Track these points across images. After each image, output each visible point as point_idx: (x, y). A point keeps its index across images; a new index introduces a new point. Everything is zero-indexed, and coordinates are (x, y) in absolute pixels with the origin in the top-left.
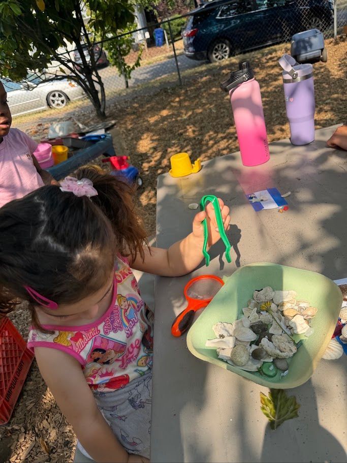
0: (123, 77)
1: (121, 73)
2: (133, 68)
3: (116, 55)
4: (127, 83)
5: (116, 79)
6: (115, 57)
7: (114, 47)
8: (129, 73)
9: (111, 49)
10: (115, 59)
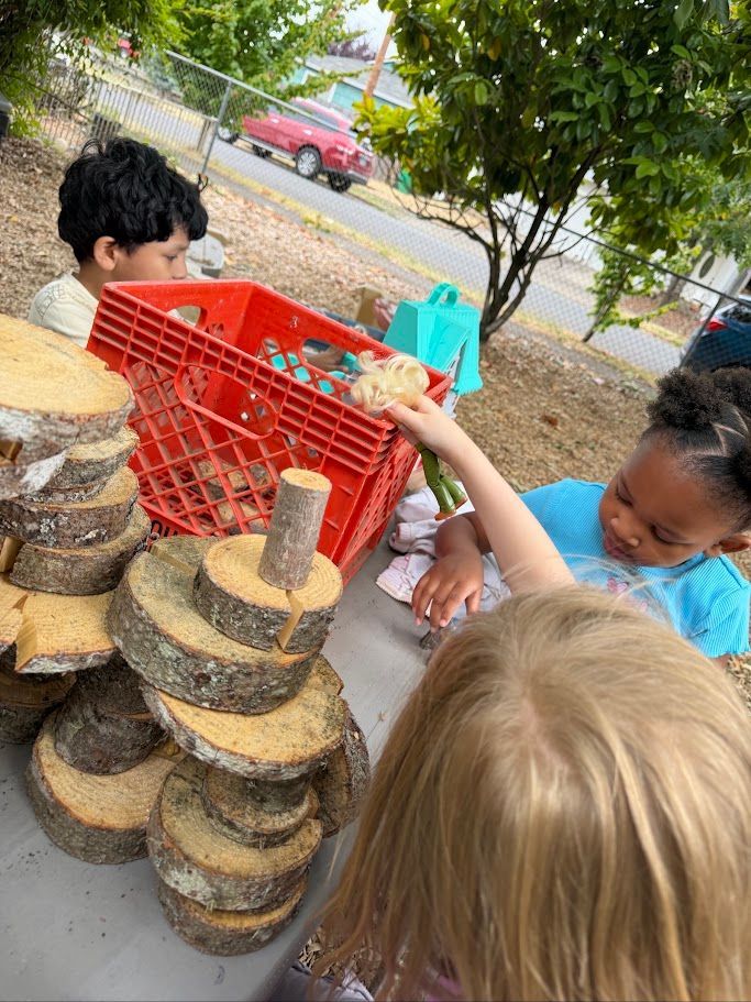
0: (592, 320)
1: (597, 312)
2: (624, 323)
3: (612, 280)
4: (590, 335)
5: (578, 315)
6: (609, 282)
7: (622, 269)
8: (608, 324)
9: (613, 267)
10: (606, 286)
